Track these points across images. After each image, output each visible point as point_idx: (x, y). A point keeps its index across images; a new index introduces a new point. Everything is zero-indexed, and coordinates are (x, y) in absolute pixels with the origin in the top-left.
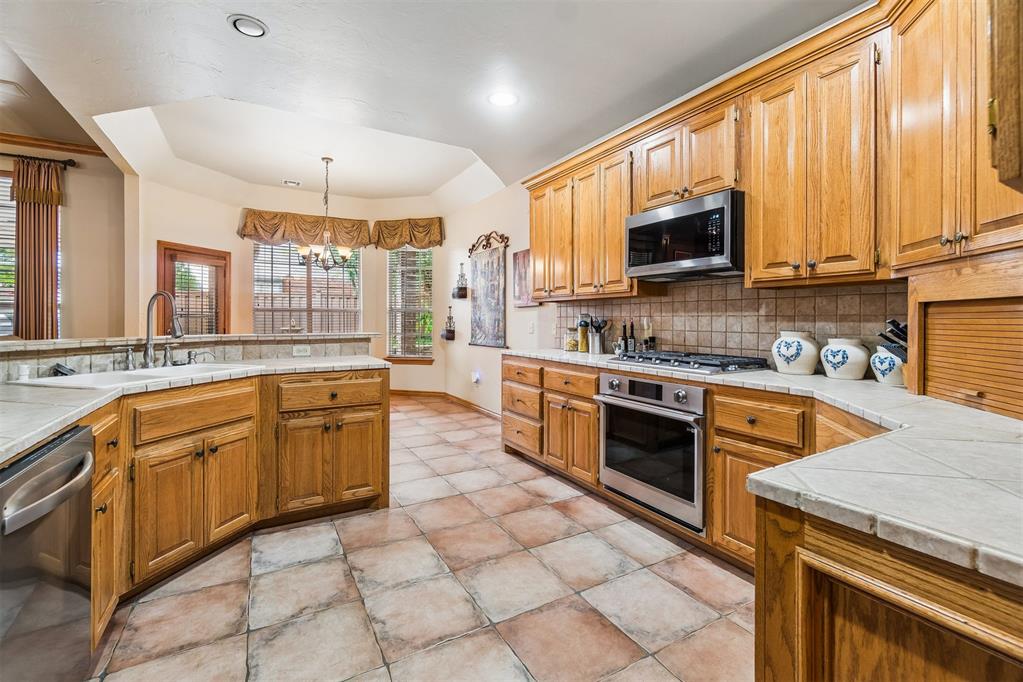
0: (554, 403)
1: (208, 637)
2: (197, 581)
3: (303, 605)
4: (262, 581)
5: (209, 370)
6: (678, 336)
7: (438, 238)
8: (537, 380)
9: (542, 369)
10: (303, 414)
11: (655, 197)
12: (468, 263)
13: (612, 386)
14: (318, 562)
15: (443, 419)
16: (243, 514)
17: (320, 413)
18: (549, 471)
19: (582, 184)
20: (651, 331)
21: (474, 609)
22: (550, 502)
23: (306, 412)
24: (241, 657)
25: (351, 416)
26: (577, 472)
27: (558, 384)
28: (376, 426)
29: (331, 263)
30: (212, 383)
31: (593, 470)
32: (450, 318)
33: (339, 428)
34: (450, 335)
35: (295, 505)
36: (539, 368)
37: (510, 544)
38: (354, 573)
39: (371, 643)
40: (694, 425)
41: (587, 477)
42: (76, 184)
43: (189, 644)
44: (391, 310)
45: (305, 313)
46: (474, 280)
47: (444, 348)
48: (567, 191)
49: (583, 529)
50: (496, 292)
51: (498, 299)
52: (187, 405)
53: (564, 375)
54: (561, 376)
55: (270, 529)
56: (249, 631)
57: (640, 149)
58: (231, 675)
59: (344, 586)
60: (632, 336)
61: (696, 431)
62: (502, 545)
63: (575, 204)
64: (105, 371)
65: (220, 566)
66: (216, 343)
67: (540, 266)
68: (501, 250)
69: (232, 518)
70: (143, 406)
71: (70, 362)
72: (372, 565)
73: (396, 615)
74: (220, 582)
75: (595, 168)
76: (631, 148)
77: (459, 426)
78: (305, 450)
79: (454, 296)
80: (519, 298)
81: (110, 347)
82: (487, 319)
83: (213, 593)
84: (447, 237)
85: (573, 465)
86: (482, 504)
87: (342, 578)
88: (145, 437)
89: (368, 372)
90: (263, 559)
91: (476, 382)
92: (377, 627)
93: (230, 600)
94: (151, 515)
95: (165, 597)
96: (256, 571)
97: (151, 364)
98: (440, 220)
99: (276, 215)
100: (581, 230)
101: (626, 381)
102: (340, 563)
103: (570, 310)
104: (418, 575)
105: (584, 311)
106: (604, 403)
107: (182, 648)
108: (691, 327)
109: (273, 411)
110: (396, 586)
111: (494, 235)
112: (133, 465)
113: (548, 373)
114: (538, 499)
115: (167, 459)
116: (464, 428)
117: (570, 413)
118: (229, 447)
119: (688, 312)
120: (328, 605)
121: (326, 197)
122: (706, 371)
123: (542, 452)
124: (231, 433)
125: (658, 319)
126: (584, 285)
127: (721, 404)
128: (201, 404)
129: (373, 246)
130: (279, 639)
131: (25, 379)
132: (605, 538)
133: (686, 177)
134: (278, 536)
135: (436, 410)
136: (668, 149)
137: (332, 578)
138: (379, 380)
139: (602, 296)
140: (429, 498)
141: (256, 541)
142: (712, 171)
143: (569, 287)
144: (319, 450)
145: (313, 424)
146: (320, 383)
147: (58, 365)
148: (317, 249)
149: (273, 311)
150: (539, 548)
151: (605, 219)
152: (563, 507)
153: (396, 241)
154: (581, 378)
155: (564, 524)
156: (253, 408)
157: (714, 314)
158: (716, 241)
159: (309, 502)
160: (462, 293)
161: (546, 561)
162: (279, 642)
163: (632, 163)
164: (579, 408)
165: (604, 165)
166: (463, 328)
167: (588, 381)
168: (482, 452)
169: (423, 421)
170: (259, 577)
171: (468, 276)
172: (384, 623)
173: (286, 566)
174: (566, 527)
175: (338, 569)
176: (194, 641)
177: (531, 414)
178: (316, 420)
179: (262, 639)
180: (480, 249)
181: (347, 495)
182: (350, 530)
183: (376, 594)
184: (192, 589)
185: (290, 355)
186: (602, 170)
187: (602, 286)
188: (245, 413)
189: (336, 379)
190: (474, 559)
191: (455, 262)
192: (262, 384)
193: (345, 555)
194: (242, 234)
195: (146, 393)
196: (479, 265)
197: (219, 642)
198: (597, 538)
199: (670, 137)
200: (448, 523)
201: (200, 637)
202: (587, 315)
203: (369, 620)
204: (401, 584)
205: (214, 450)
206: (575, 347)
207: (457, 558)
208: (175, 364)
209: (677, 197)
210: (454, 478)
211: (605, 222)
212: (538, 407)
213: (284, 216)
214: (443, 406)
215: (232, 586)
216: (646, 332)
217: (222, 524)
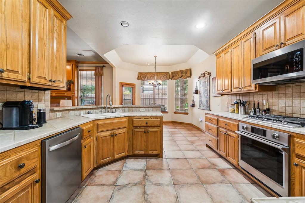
0: (222, 132)
1: (107, 184)
2: (111, 168)
3: (130, 182)
4: (124, 172)
5: (119, 114)
6: (282, 109)
7: (190, 75)
8: (216, 123)
9: (218, 119)
10: (139, 127)
11: (266, 49)
12: (198, 82)
13: (243, 128)
14: (139, 170)
15: (189, 132)
16: (124, 152)
17: (143, 128)
18: (221, 156)
19: (234, 50)
20: (267, 106)
21: (177, 201)
22: (218, 168)
23: (140, 127)
24: (112, 192)
25: (152, 129)
26: (230, 159)
27: (223, 125)
28: (159, 133)
29: (156, 85)
30: (116, 118)
31: (236, 159)
32: (193, 100)
33: (148, 132)
34: (193, 106)
35: (137, 152)
36: (217, 118)
37: (197, 181)
38: (146, 176)
39: (142, 201)
40: (282, 150)
41: (234, 162)
42: (105, 71)
43: (103, 184)
44: (176, 98)
45: (153, 99)
46: (200, 88)
47: (192, 110)
48: (229, 54)
49: (228, 182)
50: (207, 91)
51: (207, 94)
52: (110, 123)
53: (226, 122)
54: (224, 122)
55: (131, 158)
56: (116, 185)
57: (259, 31)
58: (108, 196)
59: (142, 179)
60: (258, 108)
61: (284, 153)
62: (194, 180)
63: (232, 58)
64: (98, 113)
65: (117, 165)
66: (123, 107)
67: (219, 82)
68: (208, 77)
69: (121, 153)
70: (99, 122)
71: (91, 111)
72: (152, 175)
73: (152, 194)
74: (115, 169)
75: (240, 43)
76: (255, 31)
77: (193, 135)
78: (139, 138)
79: (194, 94)
80: (214, 93)
81: (99, 108)
82: (204, 100)
83: (113, 172)
84: (192, 75)
85: (229, 156)
86: (192, 163)
87: (143, 177)
88: (100, 130)
89: (156, 117)
90: (126, 166)
91: (201, 121)
92: (146, 196)
93: (115, 175)
94: (101, 149)
95: (104, 170)
96: (124, 169)
97: (107, 112)
98: (190, 70)
99: (145, 73)
100: (234, 67)
101: (249, 126)
102: (144, 172)
103: (232, 97)
104: (163, 183)
105: (238, 98)
106: (241, 135)
107: (101, 184)
108: (289, 105)
109: (131, 126)
110: (155, 184)
111: (206, 72)
112: (97, 137)
113: (220, 120)
114: (213, 166)
115: (105, 136)
116: (195, 136)
117: (227, 136)
118: (120, 135)
119: (287, 98)
120: (136, 184)
121: (155, 67)
122: (291, 126)
123: (218, 149)
124: (121, 131)
125: (271, 101)
126: (236, 88)
127: (298, 143)
128: (113, 123)
129: (171, 79)
130: (121, 190)
131: (82, 115)
132: (237, 189)
133: (283, 37)
134: (132, 160)
135: (187, 129)
136: (273, 27)
137: (140, 176)
138: (159, 119)
139: (243, 92)
140: (175, 158)
141: (127, 160)
142: (297, 32)
143: (230, 89)
144: (143, 139)
145: (141, 131)
146: (143, 119)
147: (89, 112)
148: (153, 81)
149: (145, 98)
150: (207, 185)
151: (244, 62)
152: (222, 172)
153: (177, 77)
154: (231, 124)
155: (220, 178)
156: (126, 125)
157: (302, 99)
158: (298, 65)
159: (141, 152)
160: (196, 92)
161: (208, 191)
162: (121, 191)
163: (255, 37)
164: (231, 135)
165: (243, 41)
166: (197, 103)
167: (234, 125)
168: (198, 145)
169: (182, 132)
170: (124, 170)
171: (198, 87)
172: (148, 195)
173: (131, 169)
174: (221, 180)
175: (143, 174)
176: (105, 184)
177: (214, 135)
178: (142, 130)
179: (117, 189)
180: (202, 77)
181: (151, 152)
182: (150, 163)
183: (149, 185)
184: (109, 169)
185: (139, 111)
186: (243, 43)
187: (242, 88)
188: (124, 126)
189: (147, 118)
190: (182, 182)
191: (195, 82)
192: (129, 118)
193: (146, 170)
194: (138, 79)
195: (100, 119)
196: (201, 83)
197: (109, 186)
198: (234, 188)
199: (274, 22)
200: (178, 167)
201: (106, 183)
202: (238, 99)
203: (145, 193)
204: (157, 184)
205: (116, 135)
206: (233, 112)
207: (177, 180)
208: (112, 112)
209: (278, 47)
210: (185, 152)
211: (244, 63)
212: (216, 132)
213: (147, 73)
214: (190, 128)
215: (117, 171)
216: (265, 106)
217: (118, 154)
